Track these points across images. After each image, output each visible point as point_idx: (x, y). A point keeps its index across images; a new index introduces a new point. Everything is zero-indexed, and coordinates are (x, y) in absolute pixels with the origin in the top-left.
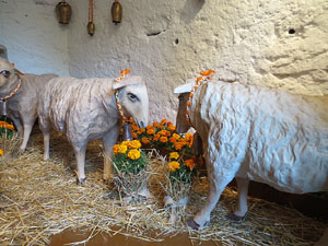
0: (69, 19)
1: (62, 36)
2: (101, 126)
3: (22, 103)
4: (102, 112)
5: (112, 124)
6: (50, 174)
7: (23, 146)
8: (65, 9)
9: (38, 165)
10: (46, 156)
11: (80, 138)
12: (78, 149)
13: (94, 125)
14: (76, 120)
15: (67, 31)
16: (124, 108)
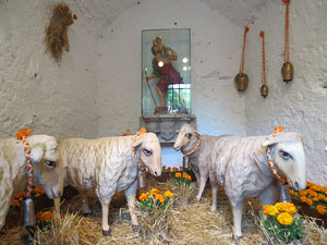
0: (246, 86)
1: (240, 101)
2: (256, 184)
3: (200, 159)
4: (256, 169)
5: (266, 182)
6: (213, 224)
7: (199, 197)
8: (243, 79)
9: (204, 214)
10: (214, 208)
11: (235, 193)
12: (234, 204)
13: (247, 182)
14: (232, 175)
15: (244, 97)
16: (276, 165)
